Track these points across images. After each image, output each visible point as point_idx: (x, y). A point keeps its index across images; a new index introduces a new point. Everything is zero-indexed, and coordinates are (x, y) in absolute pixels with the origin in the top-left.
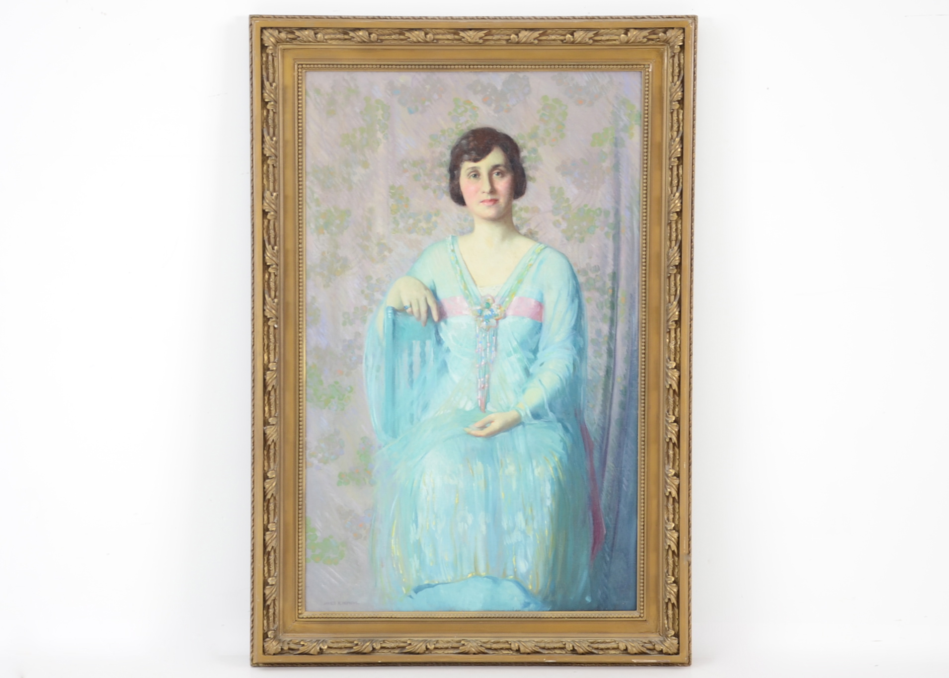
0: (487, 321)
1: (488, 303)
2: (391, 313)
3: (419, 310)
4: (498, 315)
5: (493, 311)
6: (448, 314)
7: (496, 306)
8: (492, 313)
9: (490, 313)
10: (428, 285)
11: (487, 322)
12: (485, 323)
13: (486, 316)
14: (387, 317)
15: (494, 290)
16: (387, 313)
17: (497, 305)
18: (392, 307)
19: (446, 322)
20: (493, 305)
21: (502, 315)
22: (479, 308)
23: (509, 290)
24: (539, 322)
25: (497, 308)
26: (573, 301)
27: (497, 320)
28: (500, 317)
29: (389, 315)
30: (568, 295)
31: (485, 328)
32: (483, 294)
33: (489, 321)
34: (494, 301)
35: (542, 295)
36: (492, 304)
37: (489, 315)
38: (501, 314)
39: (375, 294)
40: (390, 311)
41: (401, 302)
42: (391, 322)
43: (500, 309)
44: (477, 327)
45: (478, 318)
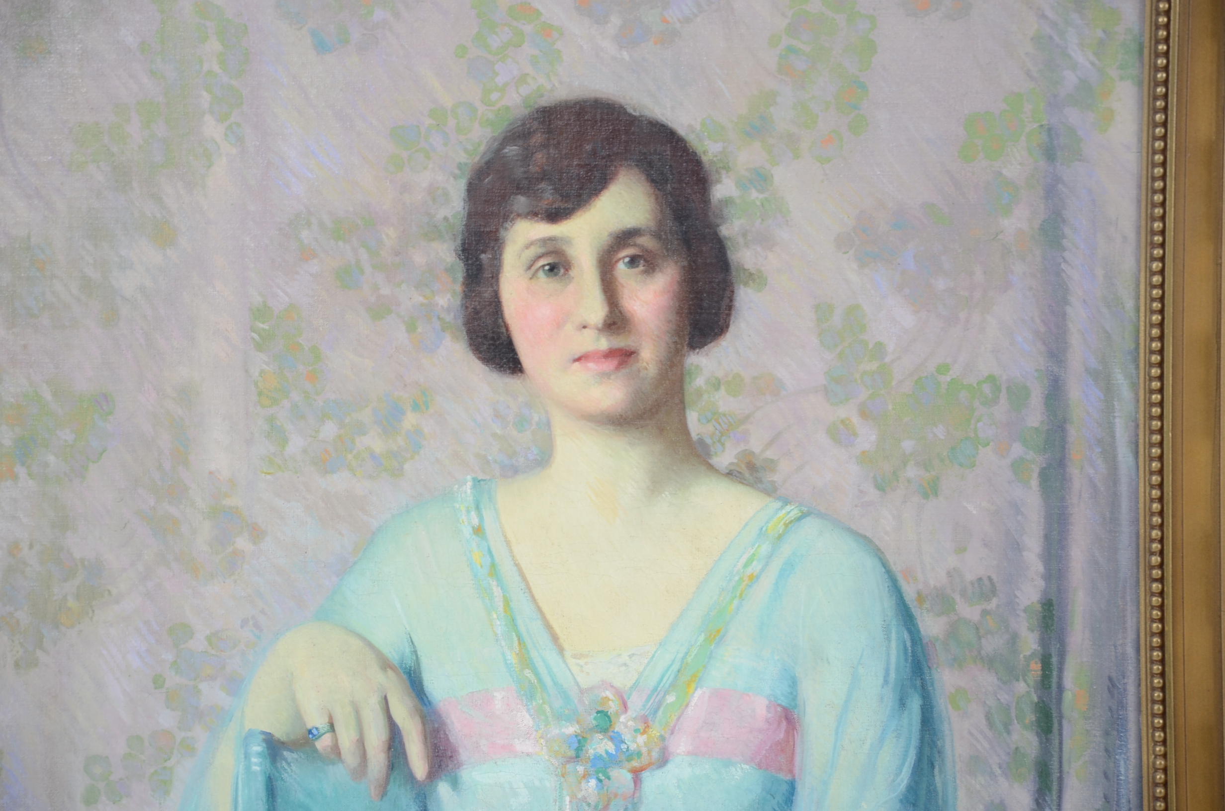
0: (601, 776)
1: (603, 714)
2: (259, 754)
3: (361, 742)
4: (639, 754)
5: (623, 742)
6: (463, 755)
7: (630, 723)
8: (618, 748)
9: (611, 747)
10: (393, 656)
11: (600, 781)
12: (593, 782)
13: (598, 758)
14: (248, 768)
15: (625, 665)
16: (247, 756)
17: (634, 719)
18: (263, 733)
19: (455, 783)
20: (622, 719)
21: (655, 755)
22: (571, 729)
23: (675, 667)
24: (783, 776)
25: (636, 731)
26: (902, 703)
27: (637, 773)
28: (645, 760)
29: (254, 760)
30: (886, 682)
31: (593, 800)
32: (584, 682)
33: (609, 778)
34: (625, 706)
35: (794, 683)
36: (618, 715)
37: (607, 752)
38: (649, 752)
39: (203, 686)
40: (257, 748)
41: (298, 716)
42: (259, 786)
43: (644, 733)
44: (568, 799)
45: (570, 767)
